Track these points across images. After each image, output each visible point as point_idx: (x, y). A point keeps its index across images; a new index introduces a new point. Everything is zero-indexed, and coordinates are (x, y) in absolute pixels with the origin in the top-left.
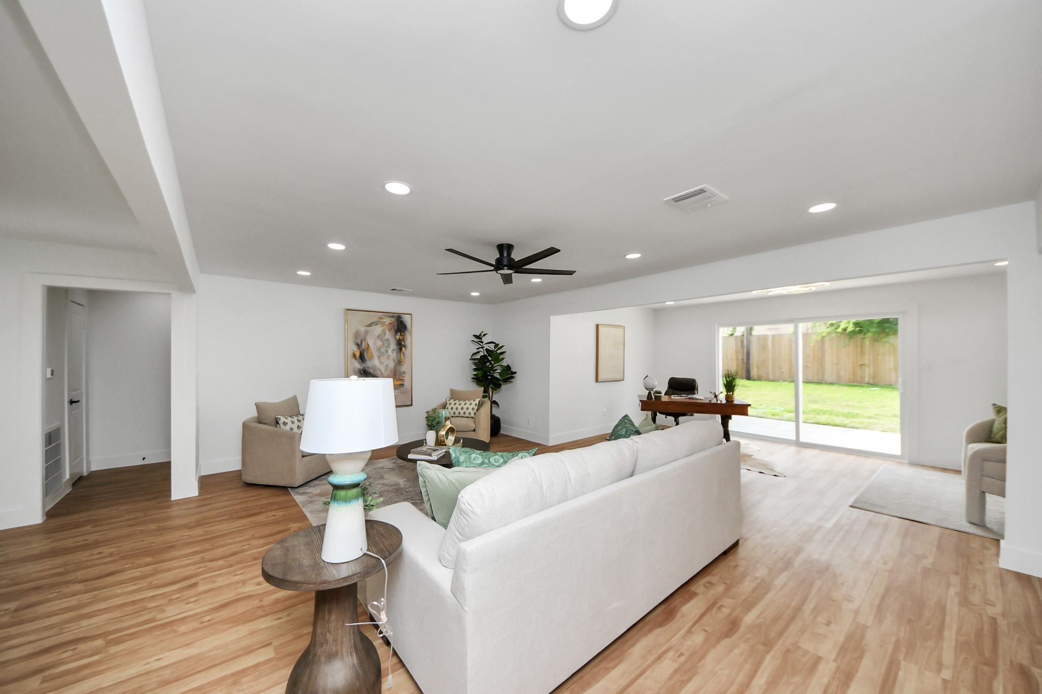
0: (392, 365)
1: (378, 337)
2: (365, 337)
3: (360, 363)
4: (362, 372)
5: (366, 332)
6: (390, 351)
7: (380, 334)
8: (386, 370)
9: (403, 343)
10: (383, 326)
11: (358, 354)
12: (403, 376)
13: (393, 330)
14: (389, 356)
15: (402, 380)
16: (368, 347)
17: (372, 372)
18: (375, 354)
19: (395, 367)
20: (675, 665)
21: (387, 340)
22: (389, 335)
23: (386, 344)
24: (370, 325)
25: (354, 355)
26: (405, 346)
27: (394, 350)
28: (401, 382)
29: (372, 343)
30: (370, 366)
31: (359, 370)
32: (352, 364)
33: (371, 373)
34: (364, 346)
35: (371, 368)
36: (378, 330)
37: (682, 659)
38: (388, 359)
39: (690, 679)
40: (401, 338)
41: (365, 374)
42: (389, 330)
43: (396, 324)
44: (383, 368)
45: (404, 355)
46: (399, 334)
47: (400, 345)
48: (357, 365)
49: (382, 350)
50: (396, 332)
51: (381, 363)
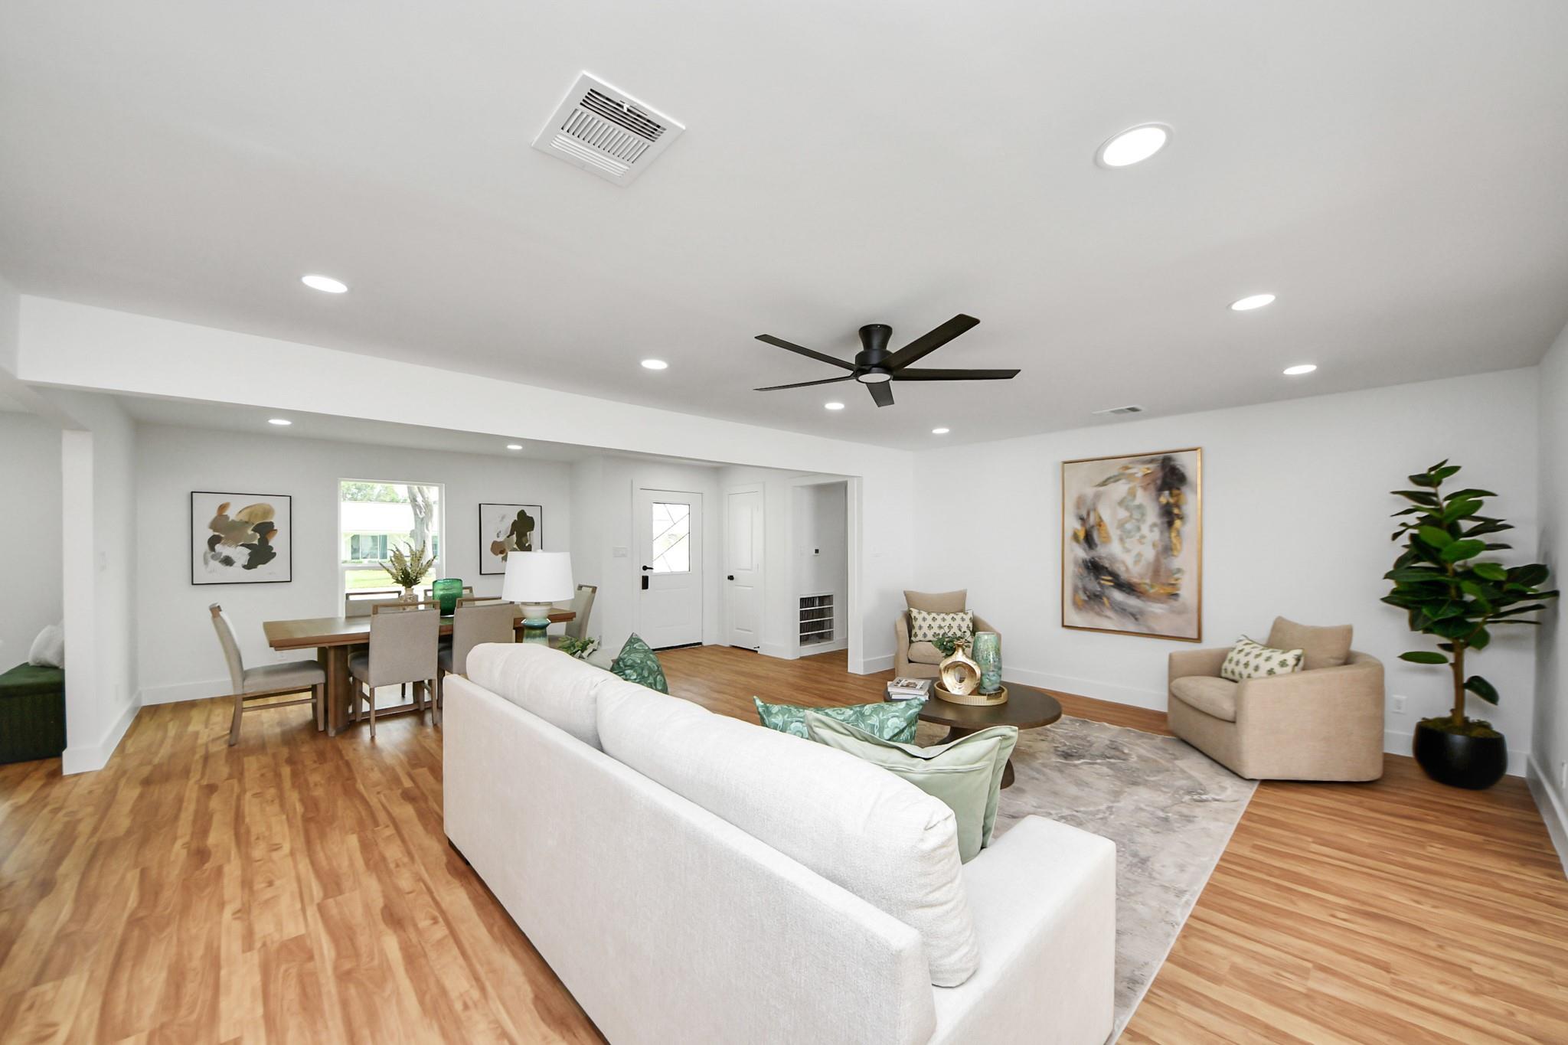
0: (1149, 554)
1: (1121, 503)
2: (1094, 504)
3: (1085, 550)
4: (1090, 565)
5: (1097, 497)
6: (1145, 529)
7: (1124, 498)
8: (1136, 562)
9: (1176, 511)
10: (1130, 481)
11: (1082, 535)
12: (1176, 576)
13: (1152, 487)
14: (1143, 537)
15: (1173, 584)
16: (1100, 523)
17: (1107, 565)
18: (1114, 533)
19: (1157, 560)
20: (454, 995)
21: (1140, 507)
22: (1143, 498)
23: (1136, 515)
24: (1104, 483)
25: (1075, 537)
26: (1181, 517)
27: (1154, 525)
28: (1169, 590)
29: (1109, 514)
30: (1104, 555)
31: (1085, 562)
32: (1072, 550)
33: (1107, 568)
34: (1092, 520)
35: (1105, 558)
36: (1121, 489)
37: (458, 1006)
38: (1142, 543)
39: (422, 1002)
40: (1172, 501)
41: (1095, 568)
42: (1145, 488)
43: (1160, 474)
44: (1129, 560)
45: (1179, 534)
46: (1167, 493)
47: (1170, 516)
48: (1081, 553)
49: (1128, 526)
50: (1160, 490)
51: (1128, 551)
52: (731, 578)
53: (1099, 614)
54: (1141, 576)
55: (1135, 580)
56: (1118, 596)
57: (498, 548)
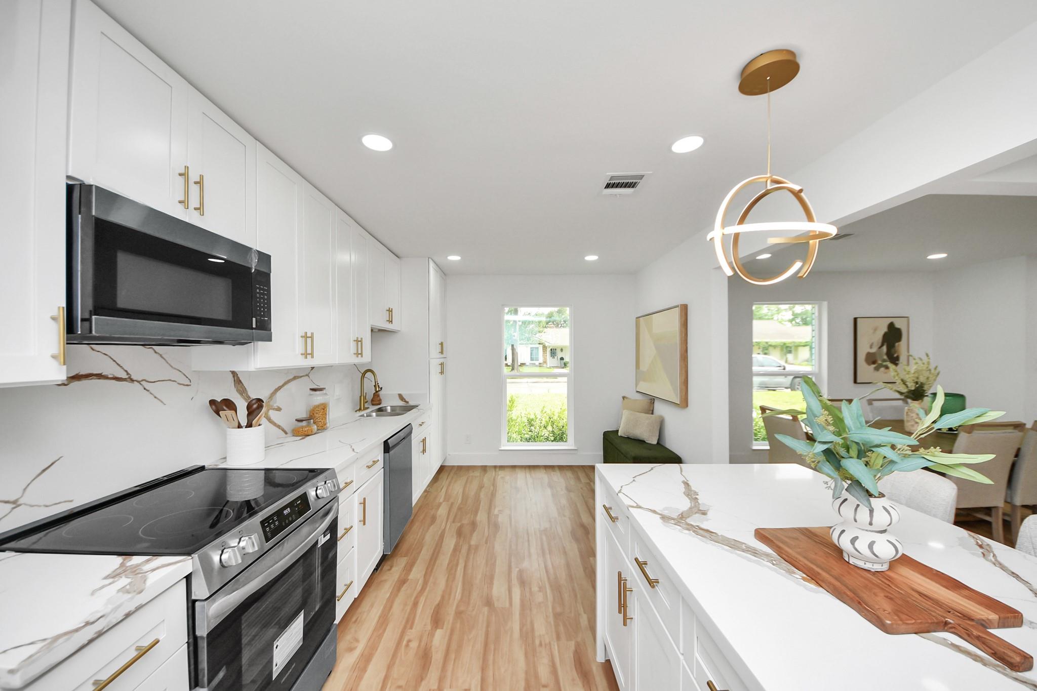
57: (871, 359)
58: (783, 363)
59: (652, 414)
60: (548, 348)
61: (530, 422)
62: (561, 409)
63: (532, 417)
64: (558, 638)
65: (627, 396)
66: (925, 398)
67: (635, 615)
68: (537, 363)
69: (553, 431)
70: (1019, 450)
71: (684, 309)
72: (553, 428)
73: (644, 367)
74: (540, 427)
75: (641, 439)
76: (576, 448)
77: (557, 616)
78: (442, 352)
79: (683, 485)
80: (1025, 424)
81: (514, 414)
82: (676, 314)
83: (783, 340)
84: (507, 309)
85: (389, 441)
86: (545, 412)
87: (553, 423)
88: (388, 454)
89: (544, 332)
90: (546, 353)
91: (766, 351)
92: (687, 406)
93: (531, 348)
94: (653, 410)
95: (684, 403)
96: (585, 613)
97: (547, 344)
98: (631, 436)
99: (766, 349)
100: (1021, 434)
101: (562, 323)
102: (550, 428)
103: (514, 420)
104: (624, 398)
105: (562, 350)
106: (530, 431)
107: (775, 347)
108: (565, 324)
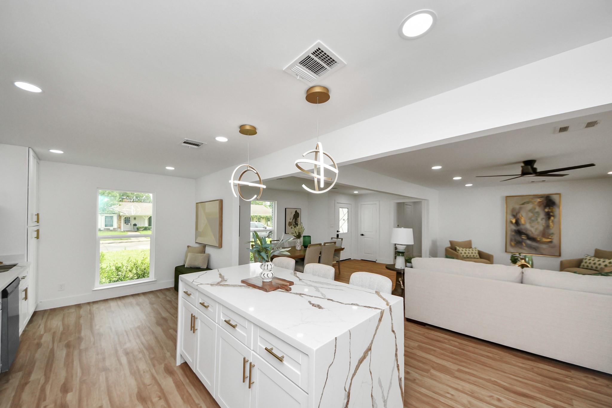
0: (541, 228)
1: (530, 211)
2: (519, 211)
4: (517, 231)
5: (520, 208)
6: (539, 220)
7: (531, 209)
8: (536, 231)
9: (551, 214)
10: (534, 203)
11: (514, 221)
12: (552, 235)
13: (542, 206)
14: (539, 222)
15: (551, 238)
16: (522, 217)
17: (524, 232)
18: (527, 221)
19: (544, 230)
21: (537, 212)
22: (538, 209)
23: (536, 215)
24: (523, 204)
25: (511, 222)
26: (553, 216)
27: (543, 219)
28: (549, 240)
29: (525, 214)
31: (515, 230)
32: (510, 227)
34: (518, 217)
35: (524, 229)
36: (530, 206)
38: (538, 224)
40: (550, 210)
41: (519, 232)
42: (539, 206)
43: (545, 202)
44: (533, 230)
45: (553, 221)
46: (548, 208)
47: (549, 216)
48: (514, 227)
49: (533, 219)
50: (545, 207)
51: (532, 227)
52: (362, 235)
53: (521, 248)
54: (538, 235)
55: (535, 237)
56: (529, 242)
57: (290, 224)
58: (266, 226)
59: (204, 253)
60: (122, 217)
61: (118, 269)
62: (143, 258)
63: (120, 265)
64: (154, 366)
65: (190, 245)
66: (301, 238)
67: (198, 327)
68: (111, 228)
69: (137, 273)
70: (321, 252)
71: (221, 202)
72: (137, 270)
73: (200, 229)
74: (126, 271)
75: (198, 267)
76: (156, 280)
77: (152, 359)
78: (38, 221)
79: (219, 275)
80: (321, 244)
81: (104, 265)
82: (217, 204)
83: (267, 215)
84: (100, 191)
85: (7, 289)
86: (131, 261)
87: (137, 267)
88: (6, 299)
89: (120, 205)
90: (121, 221)
91: (260, 220)
92: (222, 247)
93: (105, 217)
94: (205, 252)
95: (220, 246)
96: (168, 352)
97: (121, 214)
98: (192, 266)
99: (259, 219)
100: (321, 247)
101: (134, 198)
102: (134, 271)
103: (104, 269)
104: (188, 247)
105: (135, 219)
106: (117, 275)
107: (263, 218)
108: (137, 200)
